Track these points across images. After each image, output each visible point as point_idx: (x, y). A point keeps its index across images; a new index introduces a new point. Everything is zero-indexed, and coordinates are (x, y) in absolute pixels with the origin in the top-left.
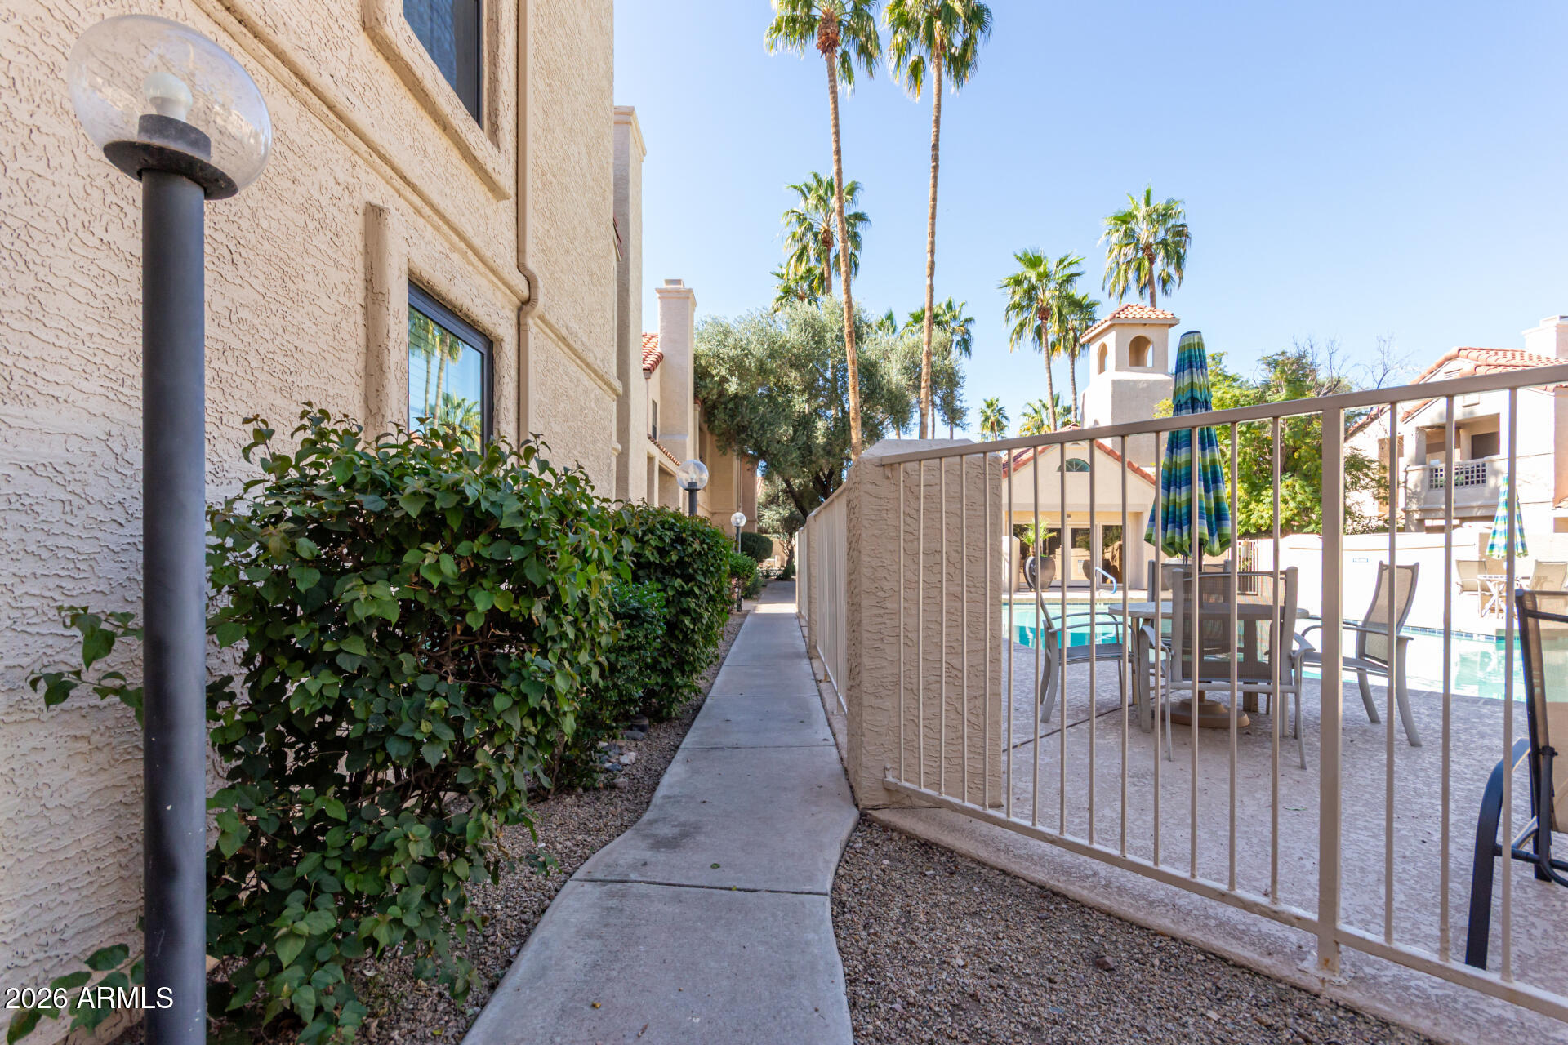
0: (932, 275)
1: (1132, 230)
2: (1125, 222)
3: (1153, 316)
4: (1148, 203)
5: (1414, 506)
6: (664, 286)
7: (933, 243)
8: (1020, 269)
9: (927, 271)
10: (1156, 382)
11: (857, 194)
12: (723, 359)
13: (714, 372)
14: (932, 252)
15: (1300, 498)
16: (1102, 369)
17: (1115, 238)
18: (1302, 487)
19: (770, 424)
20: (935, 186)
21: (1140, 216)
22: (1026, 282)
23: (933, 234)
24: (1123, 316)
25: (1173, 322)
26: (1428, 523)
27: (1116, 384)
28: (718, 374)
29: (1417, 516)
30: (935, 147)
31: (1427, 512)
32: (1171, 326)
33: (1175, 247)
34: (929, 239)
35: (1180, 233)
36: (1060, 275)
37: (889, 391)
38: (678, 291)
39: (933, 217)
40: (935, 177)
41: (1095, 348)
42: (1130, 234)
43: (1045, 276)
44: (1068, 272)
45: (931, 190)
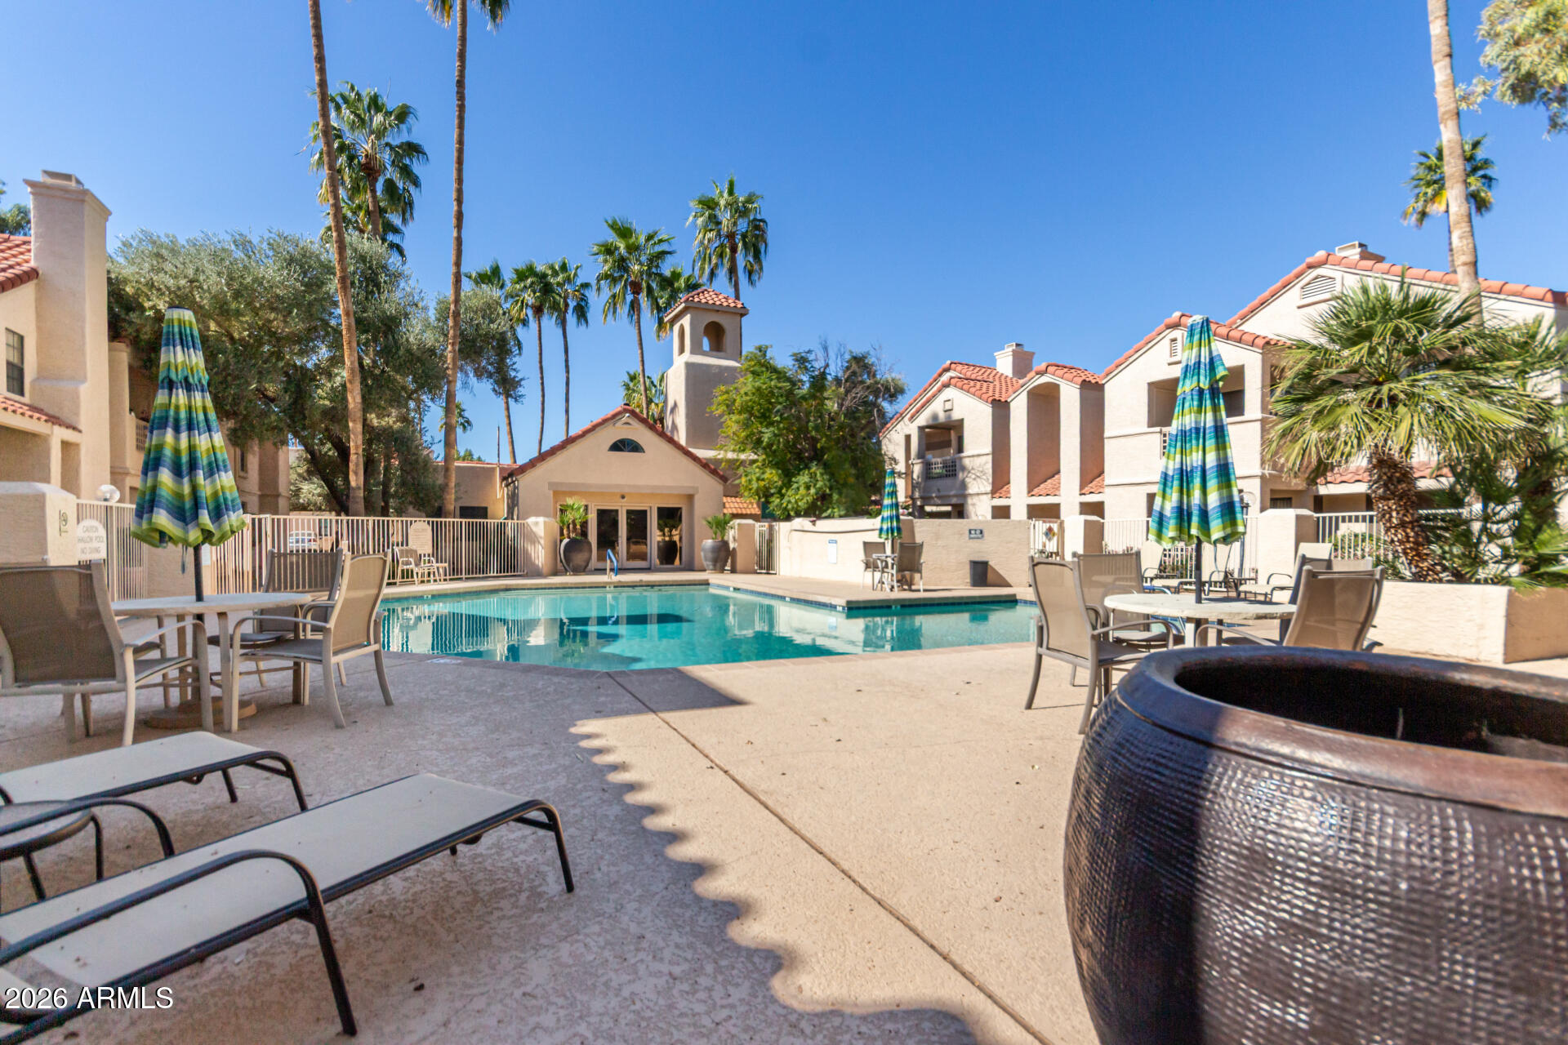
0: (459, 226)
1: (715, 216)
2: (709, 208)
3: (725, 304)
4: (731, 193)
5: (917, 495)
6: (40, 178)
7: (460, 192)
8: (611, 237)
9: (454, 221)
10: (727, 368)
11: (411, 119)
12: (159, 290)
13: (147, 304)
14: (459, 201)
15: (819, 484)
16: (682, 350)
17: (700, 221)
18: (822, 474)
19: (237, 378)
20: (461, 126)
21: (722, 202)
22: (617, 253)
23: (460, 181)
24: (696, 300)
25: (742, 311)
26: (928, 509)
27: (690, 366)
28: (153, 307)
29: (919, 503)
30: (461, 83)
31: (927, 500)
32: (742, 315)
33: (755, 240)
34: (455, 186)
35: (758, 226)
36: (651, 250)
37: (409, 351)
38: (65, 190)
39: (460, 161)
40: (461, 118)
41: (676, 328)
42: (714, 221)
43: (633, 249)
44: (658, 249)
45: (456, 132)
